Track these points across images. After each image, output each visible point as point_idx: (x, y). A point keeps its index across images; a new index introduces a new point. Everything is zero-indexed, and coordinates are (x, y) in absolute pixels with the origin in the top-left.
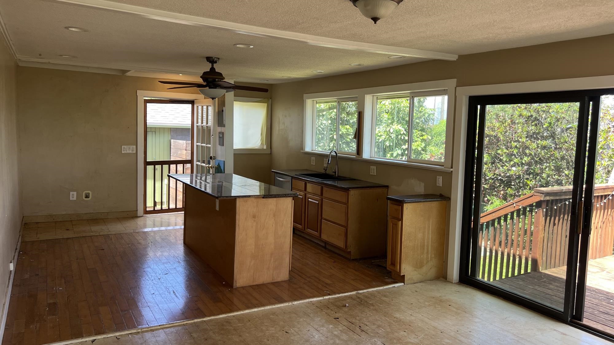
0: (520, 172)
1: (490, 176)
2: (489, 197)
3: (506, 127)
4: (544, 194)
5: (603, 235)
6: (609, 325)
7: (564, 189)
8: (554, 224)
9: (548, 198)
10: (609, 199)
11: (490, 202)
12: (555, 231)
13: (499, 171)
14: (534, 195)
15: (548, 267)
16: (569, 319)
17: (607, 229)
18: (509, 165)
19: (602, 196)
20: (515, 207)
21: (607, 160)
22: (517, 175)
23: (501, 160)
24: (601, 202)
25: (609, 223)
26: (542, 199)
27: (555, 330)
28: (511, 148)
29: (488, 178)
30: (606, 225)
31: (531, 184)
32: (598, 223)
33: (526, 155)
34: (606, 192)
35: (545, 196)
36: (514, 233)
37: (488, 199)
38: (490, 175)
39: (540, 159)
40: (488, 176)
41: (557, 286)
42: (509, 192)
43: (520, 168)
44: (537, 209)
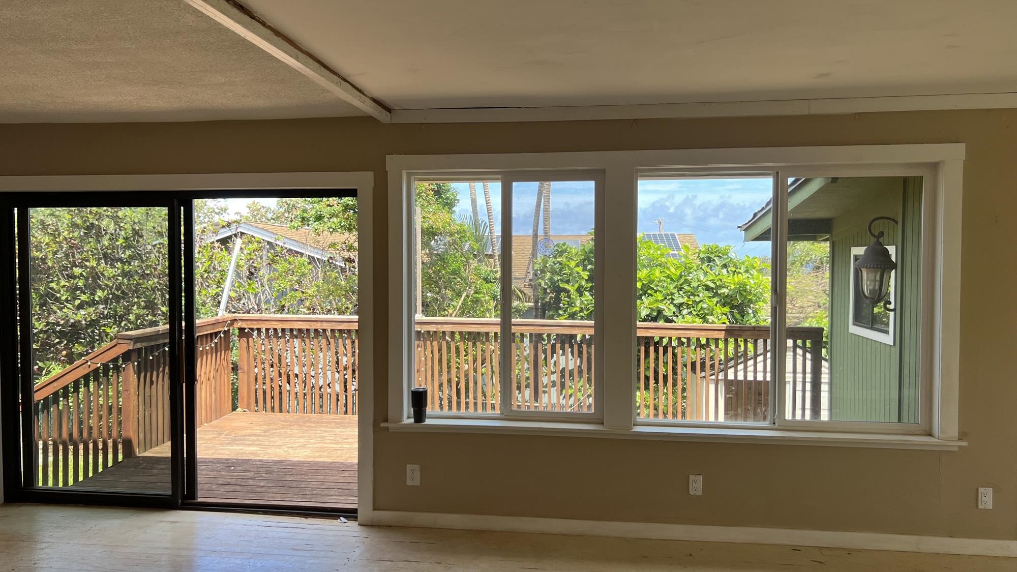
0: (92, 315)
1: (40, 328)
2: (42, 363)
3: (61, 243)
4: (134, 340)
5: (218, 388)
6: (230, 497)
7: (161, 329)
8: (152, 383)
9: (139, 345)
10: (220, 336)
11: (44, 371)
12: (154, 393)
13: (55, 317)
14: (119, 344)
15: (148, 446)
16: (180, 501)
17: (222, 379)
18: (74, 307)
19: (211, 334)
20: (90, 365)
21: (215, 286)
22: (88, 322)
23: (58, 300)
24: (211, 342)
25: (224, 371)
26: (131, 348)
27: (162, 521)
28: (74, 277)
29: (37, 330)
30: (221, 373)
31: (112, 332)
32: (210, 372)
33: (100, 287)
34: (216, 329)
35: (135, 343)
36: (91, 415)
37: (40, 367)
38: (39, 326)
39: (123, 292)
40: (36, 329)
41: (162, 469)
42: (75, 350)
43: (92, 309)
44: (125, 364)
